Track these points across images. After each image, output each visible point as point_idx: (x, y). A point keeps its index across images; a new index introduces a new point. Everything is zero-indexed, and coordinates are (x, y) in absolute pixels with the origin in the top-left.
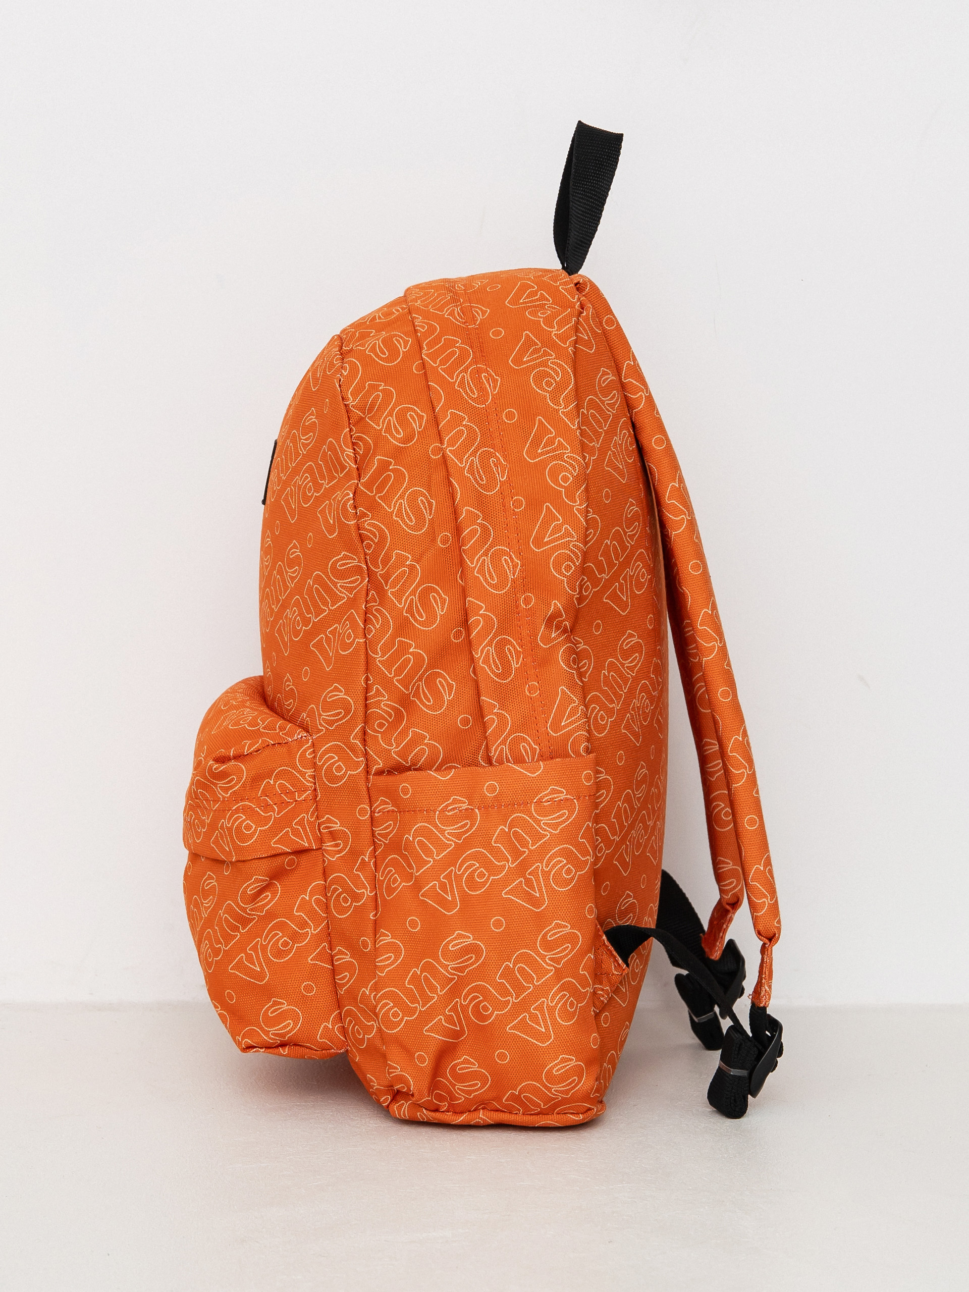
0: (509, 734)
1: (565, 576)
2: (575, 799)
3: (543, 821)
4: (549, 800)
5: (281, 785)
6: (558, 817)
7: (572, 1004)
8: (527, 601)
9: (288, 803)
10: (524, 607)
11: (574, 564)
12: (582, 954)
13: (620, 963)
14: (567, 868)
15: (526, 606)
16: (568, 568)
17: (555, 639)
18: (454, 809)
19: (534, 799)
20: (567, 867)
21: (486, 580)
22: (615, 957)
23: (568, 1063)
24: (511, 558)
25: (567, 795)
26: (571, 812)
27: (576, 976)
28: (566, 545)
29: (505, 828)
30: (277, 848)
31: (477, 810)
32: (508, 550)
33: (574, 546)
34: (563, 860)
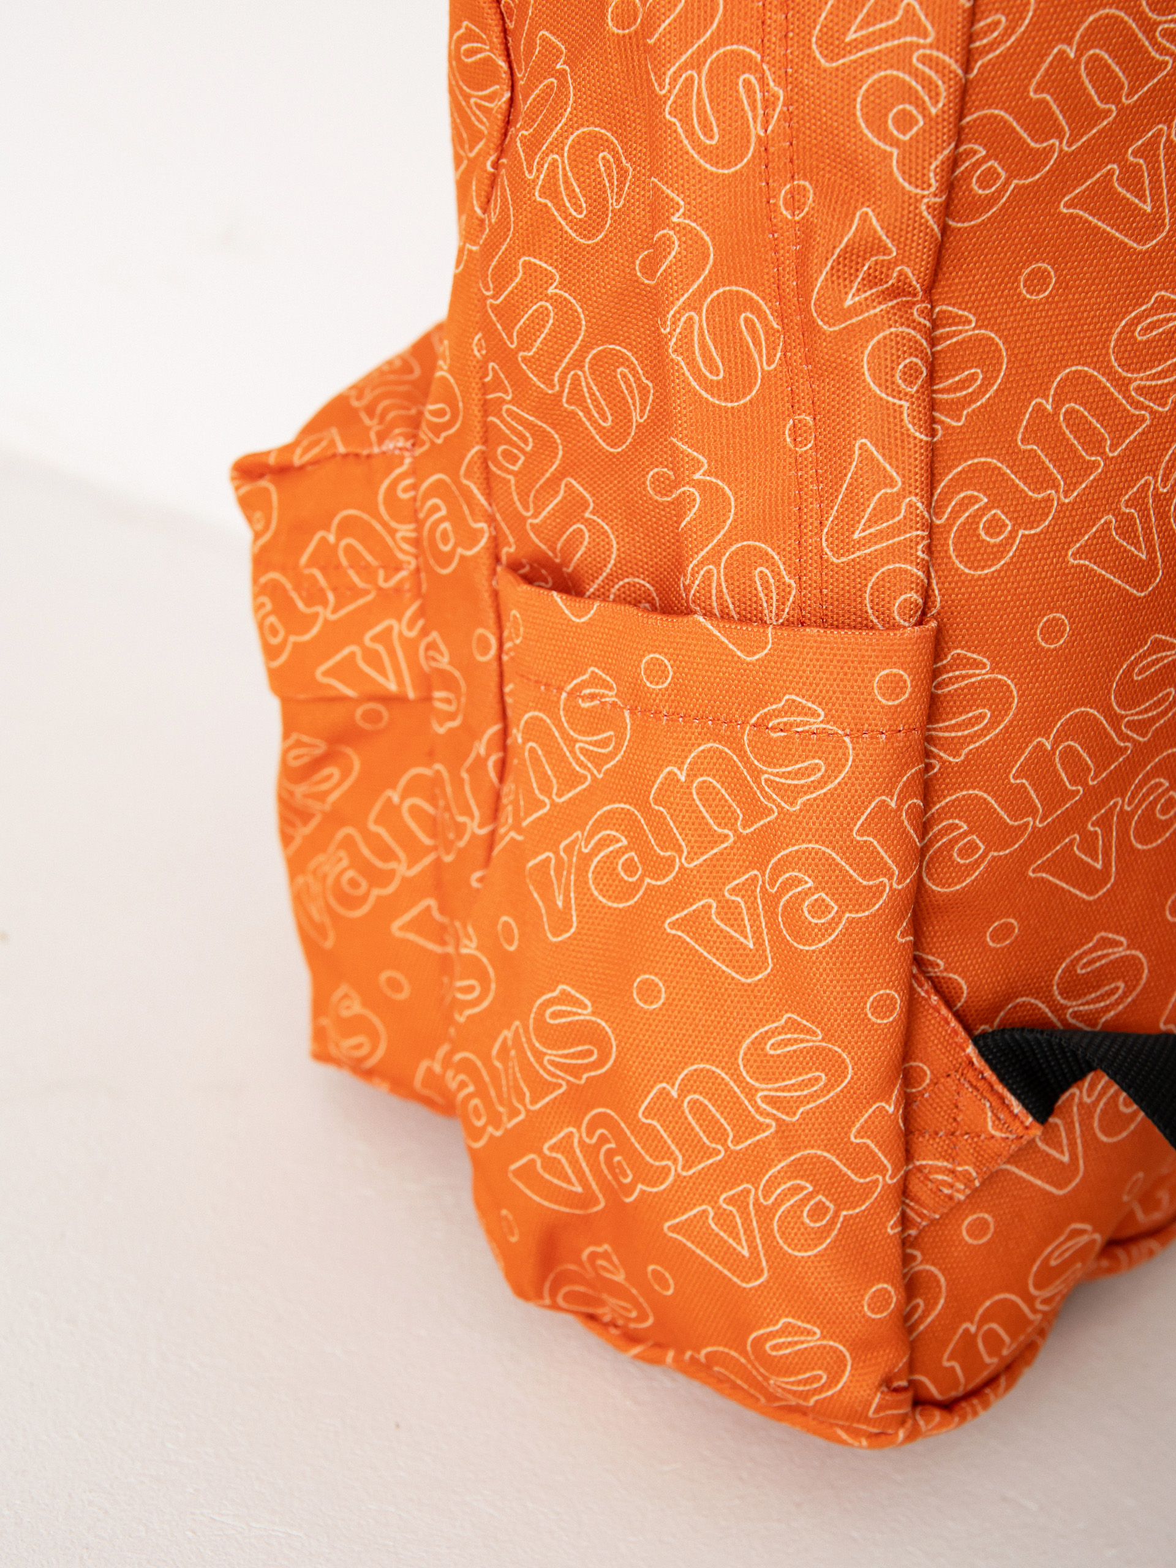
0: (729, 540)
1: (895, 143)
2: (847, 735)
3: (766, 776)
4: (781, 726)
5: (349, 549)
6: (797, 774)
7: (818, 1211)
8: (794, 201)
9: (358, 593)
10: (789, 217)
11: (924, 110)
12: (854, 1101)
13: (1016, 1111)
14: (816, 900)
15: (794, 215)
16: (905, 121)
17: (855, 310)
18: (592, 697)
19: (752, 717)
20: (816, 896)
21: (691, 134)
22: (1002, 1098)
23: (802, 1338)
24: (762, 80)
25: (828, 723)
26: (834, 768)
27: (840, 1145)
28: (901, 57)
29: (678, 772)
30: (330, 686)
31: (627, 714)
32: (759, 57)
33: (926, 60)
34: (806, 878)
